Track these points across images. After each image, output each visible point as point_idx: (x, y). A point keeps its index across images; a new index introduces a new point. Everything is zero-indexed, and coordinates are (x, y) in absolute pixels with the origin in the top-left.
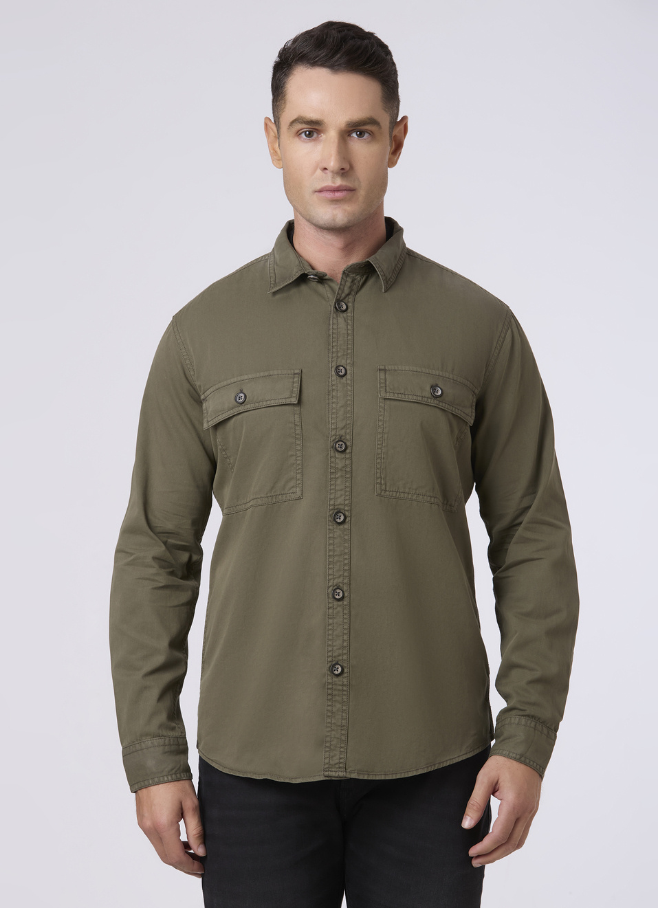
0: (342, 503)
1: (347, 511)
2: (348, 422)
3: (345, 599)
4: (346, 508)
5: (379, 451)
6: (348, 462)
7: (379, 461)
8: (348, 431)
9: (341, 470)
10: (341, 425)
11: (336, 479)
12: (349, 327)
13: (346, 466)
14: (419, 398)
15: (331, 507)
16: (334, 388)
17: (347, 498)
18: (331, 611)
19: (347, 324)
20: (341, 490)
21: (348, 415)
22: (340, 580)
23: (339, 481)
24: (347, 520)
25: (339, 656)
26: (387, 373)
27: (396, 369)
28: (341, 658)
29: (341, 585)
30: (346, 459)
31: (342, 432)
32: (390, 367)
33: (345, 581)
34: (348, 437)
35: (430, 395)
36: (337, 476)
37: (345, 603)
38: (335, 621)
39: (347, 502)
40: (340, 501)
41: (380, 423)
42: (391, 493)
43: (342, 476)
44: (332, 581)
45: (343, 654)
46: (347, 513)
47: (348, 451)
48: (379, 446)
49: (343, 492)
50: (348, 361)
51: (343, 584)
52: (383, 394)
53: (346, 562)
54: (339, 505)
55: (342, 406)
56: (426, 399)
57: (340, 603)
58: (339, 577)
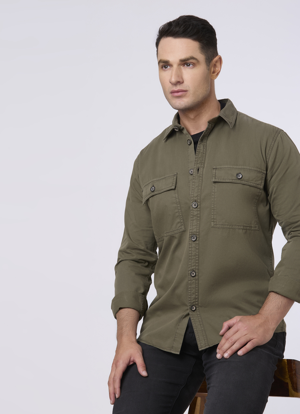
0: (196, 231)
1: (198, 235)
2: (199, 194)
3: (196, 276)
4: (197, 234)
5: (213, 206)
6: (198, 212)
7: (213, 211)
8: (199, 198)
9: (195, 216)
10: (196, 195)
11: (193, 220)
12: (204, 150)
13: (197, 214)
14: (231, 180)
15: (191, 233)
16: (194, 178)
17: (198, 229)
18: (190, 282)
19: (204, 149)
20: (195, 225)
21: (199, 191)
22: (194, 267)
23: (194, 221)
24: (197, 239)
25: (194, 302)
26: (217, 169)
27: (221, 167)
28: (194, 303)
29: (195, 270)
30: (197, 211)
31: (196, 199)
32: (218, 167)
33: (197, 268)
34: (199, 200)
35: (236, 178)
36: (194, 219)
37: (196, 278)
38: (192, 286)
39: (197, 231)
40: (195, 230)
41: (213, 193)
42: (219, 225)
43: (196, 219)
44: (190, 268)
45: (196, 302)
46: (198, 236)
47: (198, 207)
48: (212, 204)
49: (196, 226)
50: (202, 166)
51: (195, 269)
52: (214, 180)
53: (197, 259)
54: (194, 232)
55: (197, 187)
56: (234, 180)
57: (194, 278)
58: (194, 266)
